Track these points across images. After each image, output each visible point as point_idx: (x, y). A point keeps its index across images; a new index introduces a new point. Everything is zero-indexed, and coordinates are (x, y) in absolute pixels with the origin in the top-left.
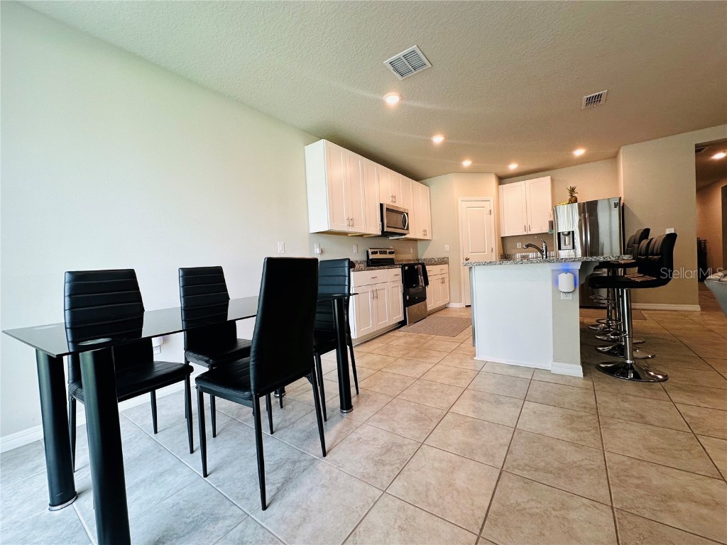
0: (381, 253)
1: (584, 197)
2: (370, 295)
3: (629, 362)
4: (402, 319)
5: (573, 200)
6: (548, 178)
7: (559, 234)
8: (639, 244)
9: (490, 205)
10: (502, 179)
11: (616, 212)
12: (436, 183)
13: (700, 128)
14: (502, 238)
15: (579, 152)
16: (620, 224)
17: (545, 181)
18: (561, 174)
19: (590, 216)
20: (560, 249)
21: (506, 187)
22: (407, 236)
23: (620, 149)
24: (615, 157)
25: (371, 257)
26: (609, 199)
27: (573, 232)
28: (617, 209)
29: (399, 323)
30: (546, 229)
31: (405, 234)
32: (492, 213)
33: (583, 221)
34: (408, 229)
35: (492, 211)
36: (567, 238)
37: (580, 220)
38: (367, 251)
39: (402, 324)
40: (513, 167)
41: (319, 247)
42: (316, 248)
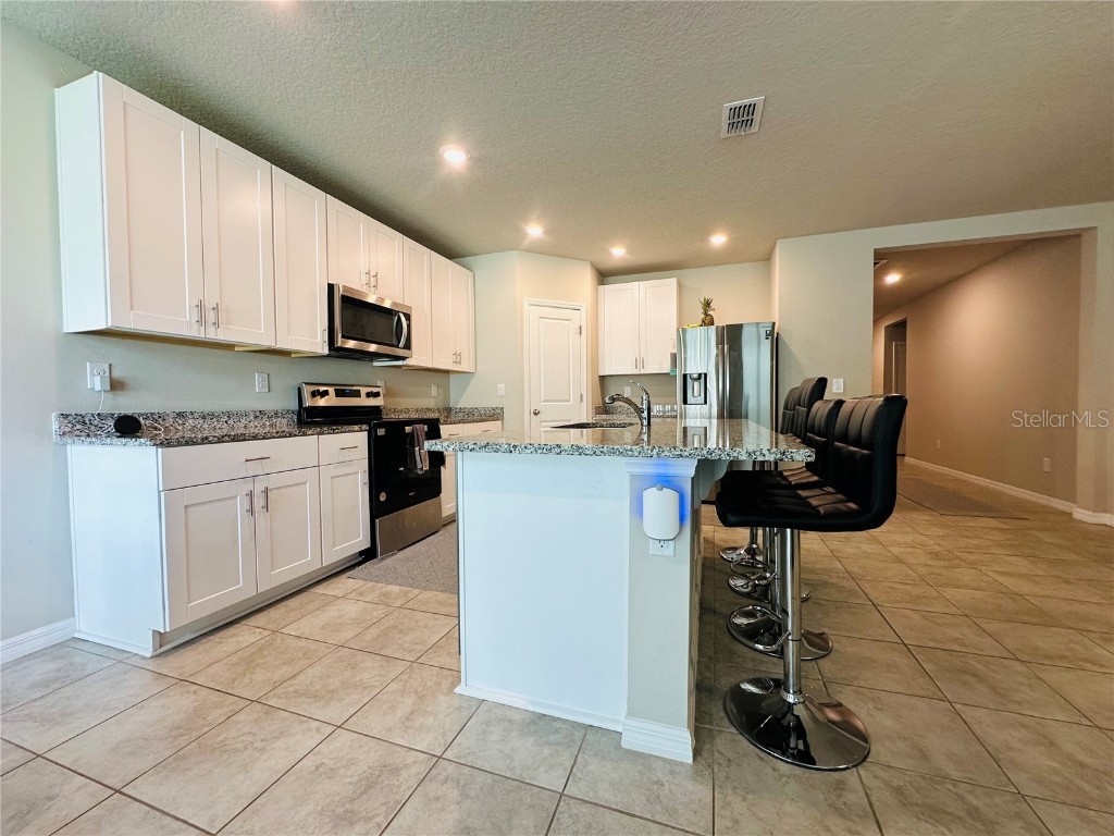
0: (339, 393)
1: (724, 318)
2: (241, 504)
3: (791, 699)
4: (367, 545)
5: (708, 321)
6: (674, 281)
7: (685, 376)
8: (810, 406)
9: (581, 318)
10: (604, 276)
11: (766, 346)
12: (489, 266)
13: (883, 224)
14: (603, 378)
15: (718, 240)
16: (772, 367)
17: (668, 286)
18: (693, 277)
19: (730, 349)
20: (685, 402)
21: (611, 290)
22: (408, 362)
23: (775, 244)
24: (768, 258)
25: (308, 403)
26: (758, 323)
27: (705, 375)
28: (769, 341)
29: (361, 553)
30: (666, 368)
31: (403, 358)
32: (584, 332)
33: (720, 358)
34: (408, 346)
35: (584, 329)
36: (695, 383)
37: (717, 355)
38: (299, 389)
39: (368, 555)
40: (618, 253)
41: (107, 374)
42: (92, 375)
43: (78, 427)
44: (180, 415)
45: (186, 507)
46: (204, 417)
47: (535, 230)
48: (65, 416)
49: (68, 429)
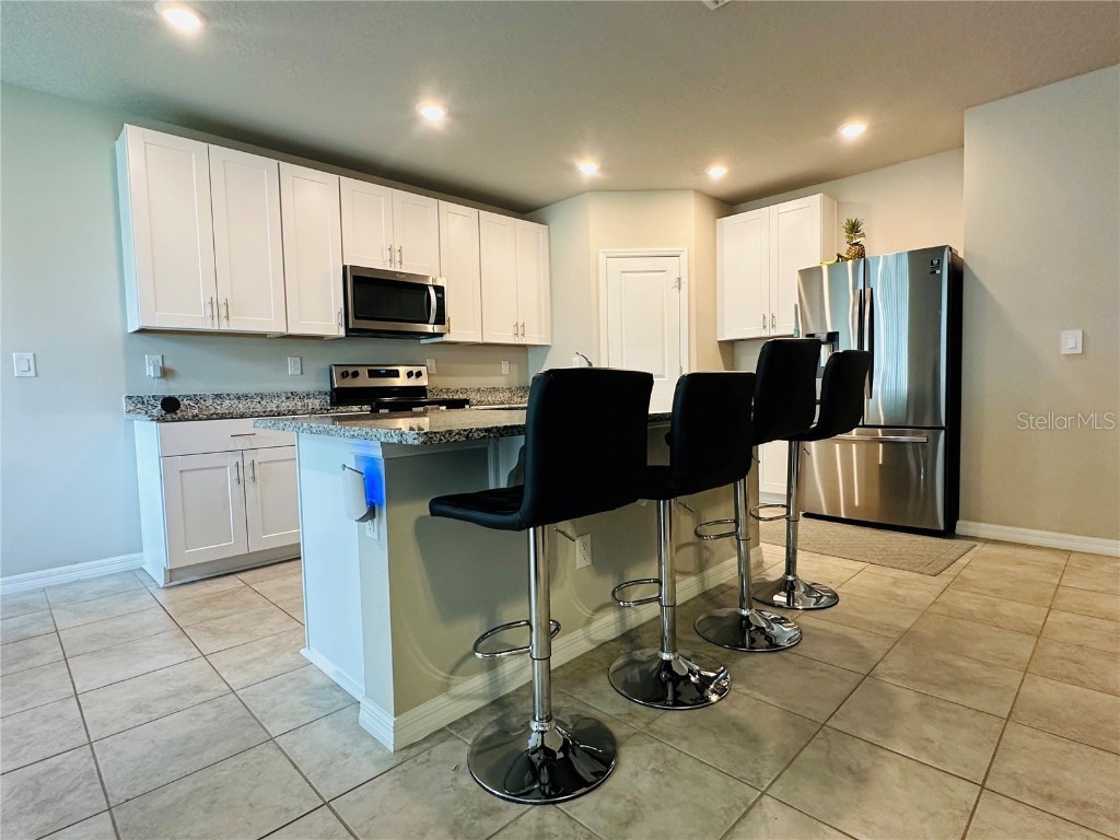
0: (373, 374)
2: (230, 474)
6: (817, 199)
9: (681, 266)
21: (733, 222)
22: (446, 338)
25: (340, 384)
27: (838, 335)
32: (684, 287)
33: (857, 308)
35: (684, 280)
37: (853, 304)
38: (330, 371)
40: (718, 174)
41: (161, 364)
42: (150, 364)
43: (139, 406)
44: (218, 396)
45: (181, 471)
46: (239, 398)
47: (588, 168)
48: (130, 398)
49: (132, 408)
